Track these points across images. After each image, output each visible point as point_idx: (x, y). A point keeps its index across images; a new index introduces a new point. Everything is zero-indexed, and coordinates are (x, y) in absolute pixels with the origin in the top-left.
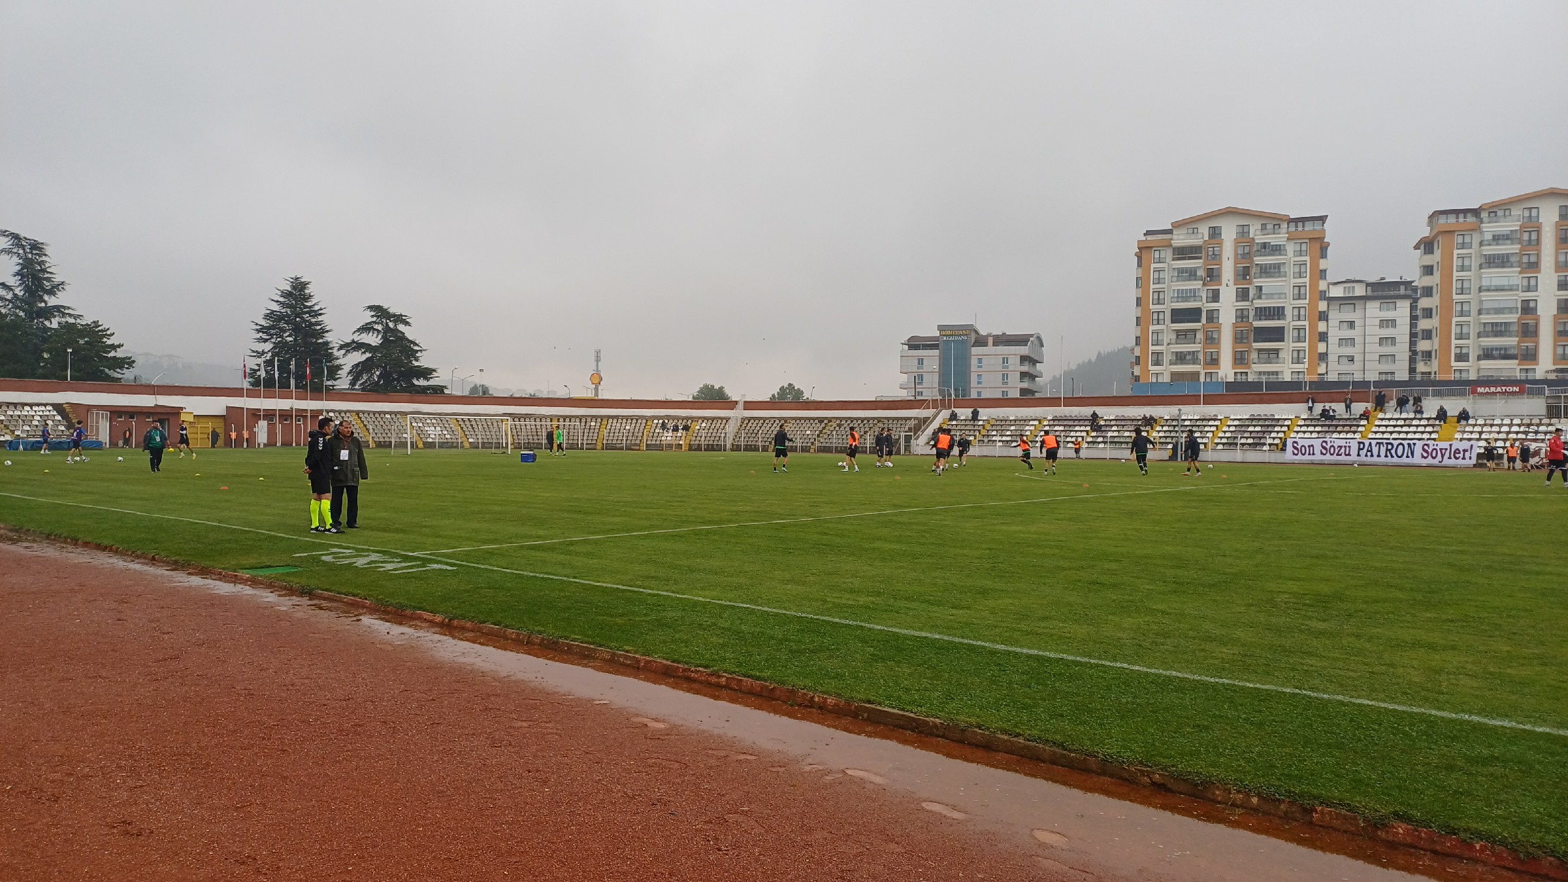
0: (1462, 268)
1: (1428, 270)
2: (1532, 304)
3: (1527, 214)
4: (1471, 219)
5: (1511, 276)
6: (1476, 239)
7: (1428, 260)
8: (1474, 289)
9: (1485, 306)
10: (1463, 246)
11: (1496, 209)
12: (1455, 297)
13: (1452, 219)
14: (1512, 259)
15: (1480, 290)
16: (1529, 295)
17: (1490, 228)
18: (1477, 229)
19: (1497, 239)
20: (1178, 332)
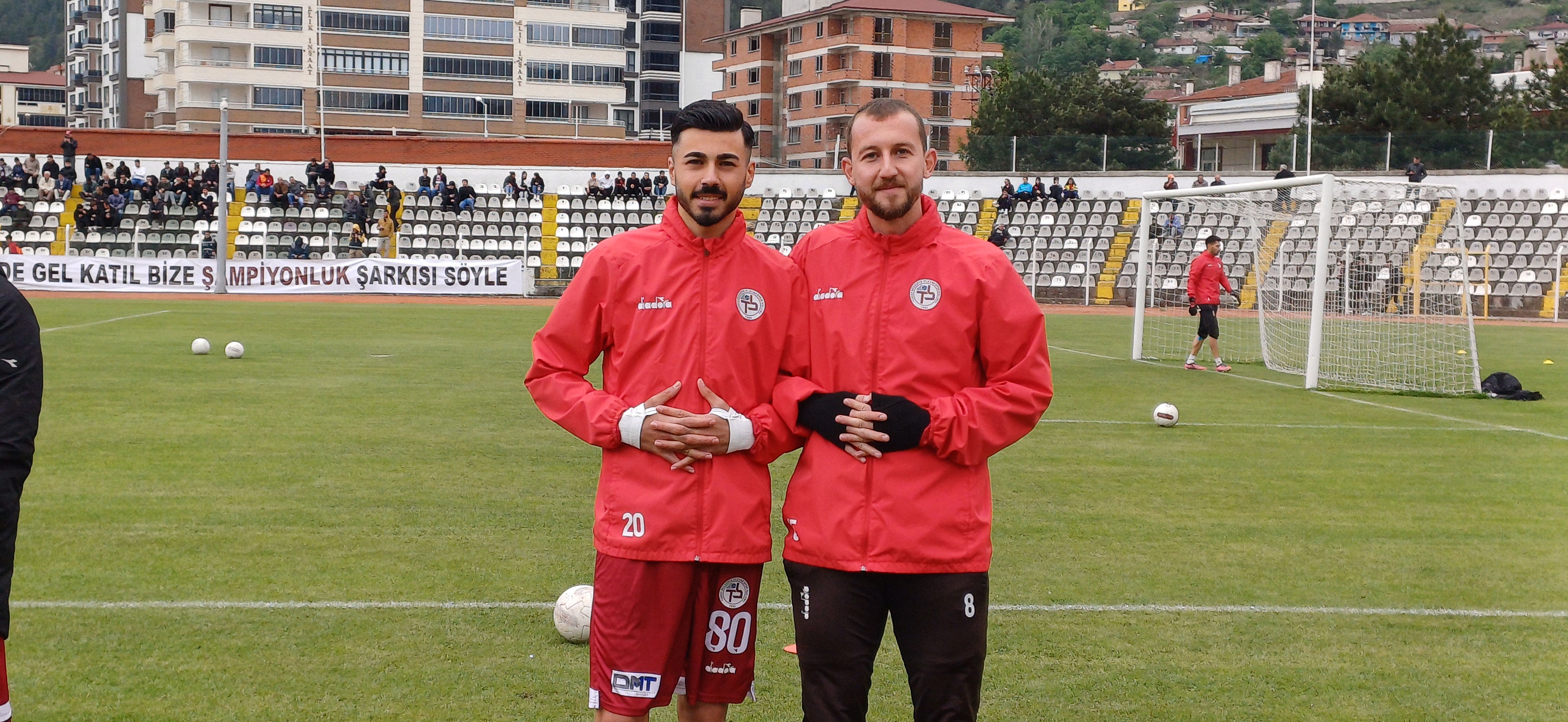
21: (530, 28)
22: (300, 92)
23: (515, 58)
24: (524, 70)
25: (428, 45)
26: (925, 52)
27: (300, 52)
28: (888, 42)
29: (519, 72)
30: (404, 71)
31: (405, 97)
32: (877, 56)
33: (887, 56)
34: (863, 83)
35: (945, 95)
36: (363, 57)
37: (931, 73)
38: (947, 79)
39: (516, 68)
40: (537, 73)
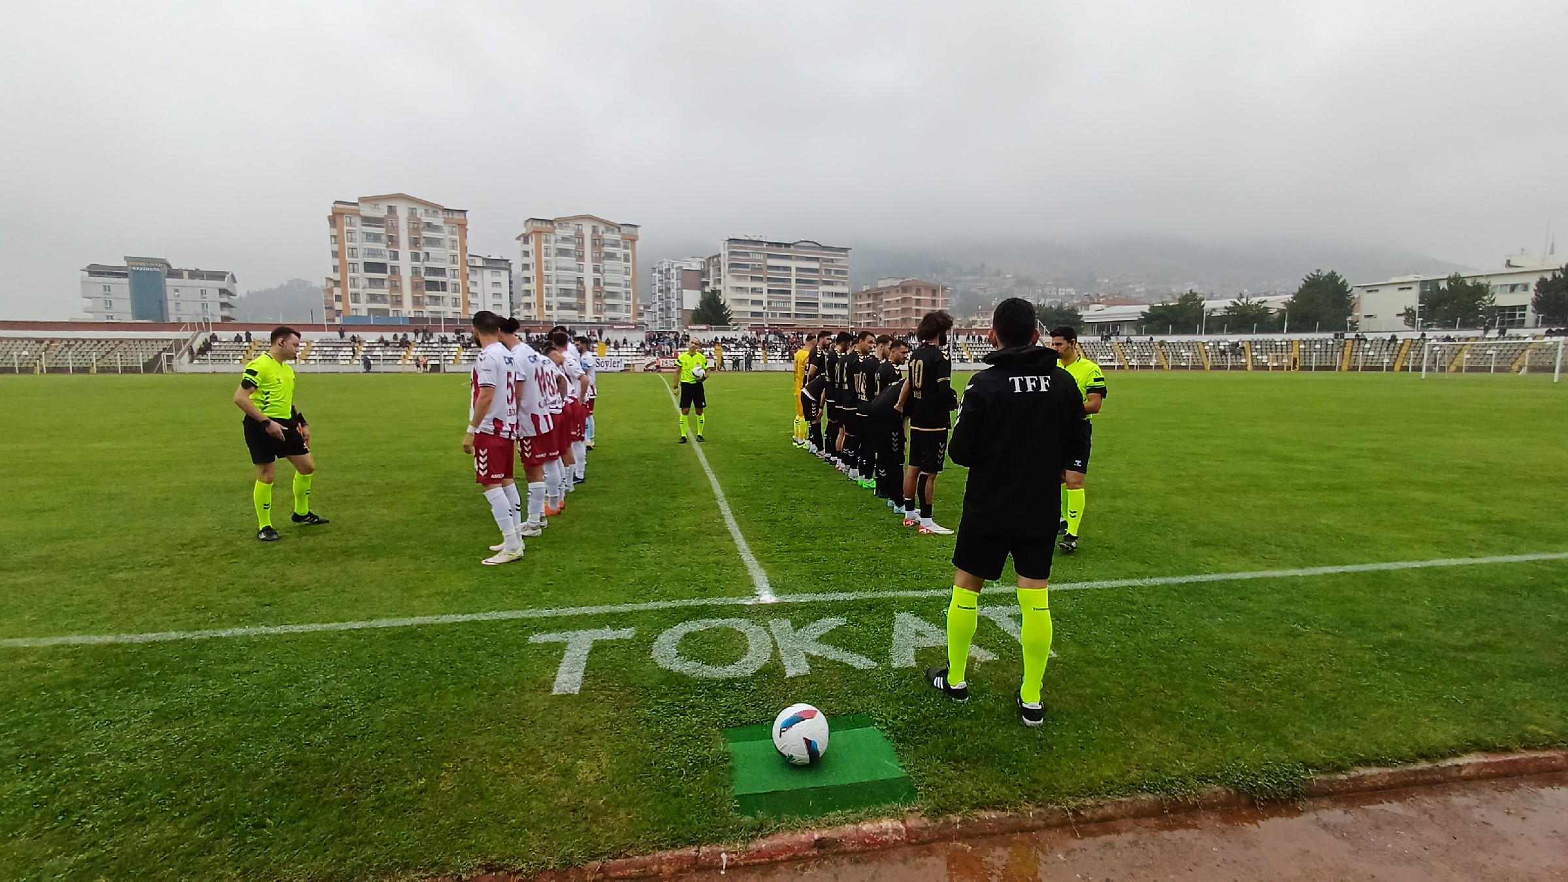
0: (546, 255)
1: (526, 254)
2: (581, 279)
3: (577, 227)
4: (549, 226)
5: (570, 262)
6: (553, 238)
7: (526, 247)
8: (554, 267)
9: (561, 278)
10: (546, 241)
11: (563, 222)
12: (544, 272)
13: (539, 224)
14: (572, 252)
15: (557, 268)
16: (580, 275)
17: (560, 233)
18: (553, 232)
19: (564, 239)
20: (370, 280)
21: (823, 292)
22: (762, 313)
23: (819, 301)
25: (796, 298)
27: (762, 301)
28: (920, 295)
29: (820, 305)
30: (790, 306)
31: (790, 314)
32: (917, 299)
33: (920, 299)
34: (913, 307)
36: (779, 303)
37: (931, 303)
40: (826, 305)
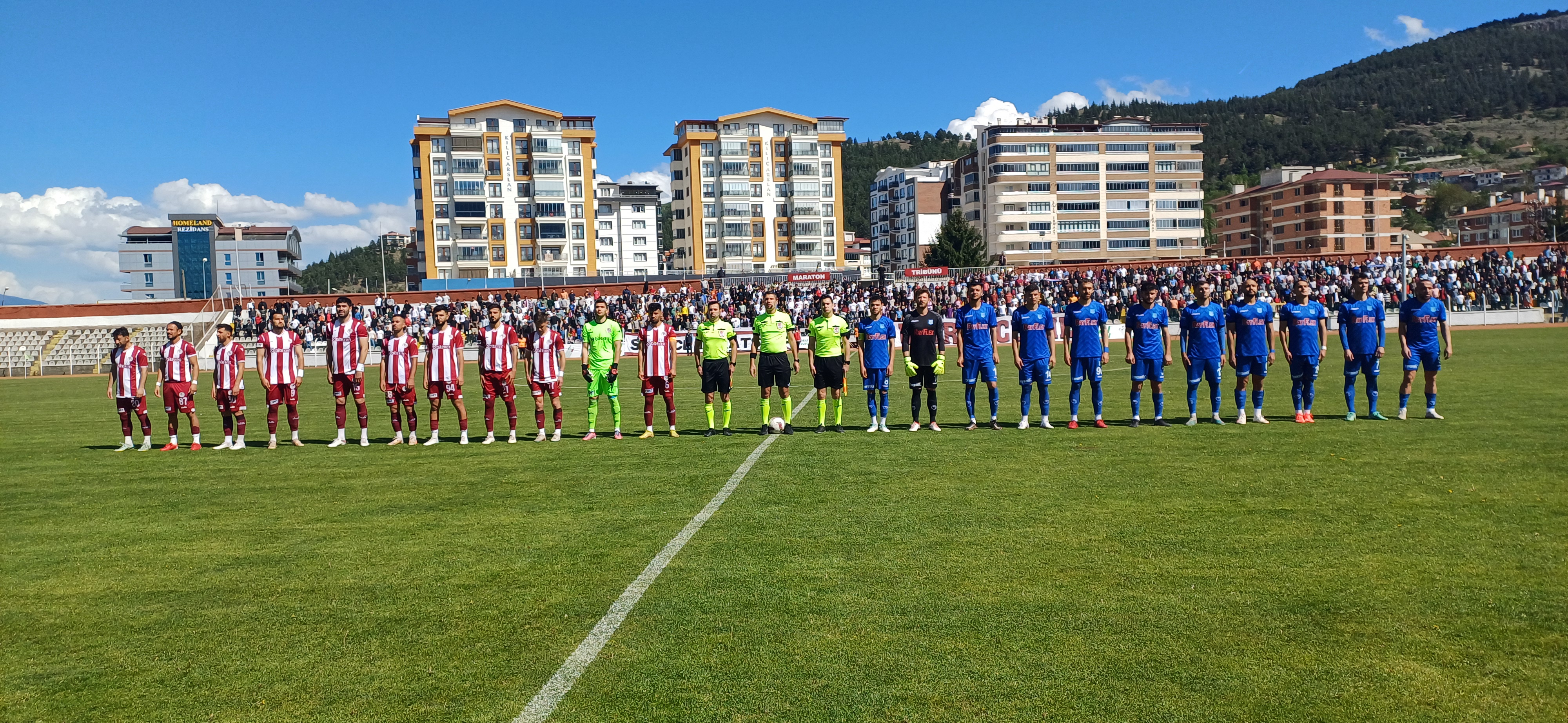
0: (707, 174)
1: (677, 176)
2: (759, 208)
3: (751, 129)
4: (710, 131)
5: (743, 182)
6: (716, 148)
8: (717, 194)
10: (706, 153)
11: (728, 123)
12: (703, 199)
13: (696, 129)
14: (744, 168)
15: (722, 194)
16: (756, 200)
17: (726, 140)
20: (464, 228)
21: (1157, 202)
22: (1050, 243)
23: (1150, 218)
24: (1155, 224)
25: (1109, 215)
26: (1360, 199)
27: (1049, 224)
28: (1341, 194)
29: (1153, 225)
30: (1097, 230)
31: (1099, 242)
32: (1335, 203)
33: (1341, 203)
35: (1371, 221)
36: (1078, 225)
37: (1364, 209)
38: (1372, 212)
39: (1151, 224)
40: (1161, 224)
